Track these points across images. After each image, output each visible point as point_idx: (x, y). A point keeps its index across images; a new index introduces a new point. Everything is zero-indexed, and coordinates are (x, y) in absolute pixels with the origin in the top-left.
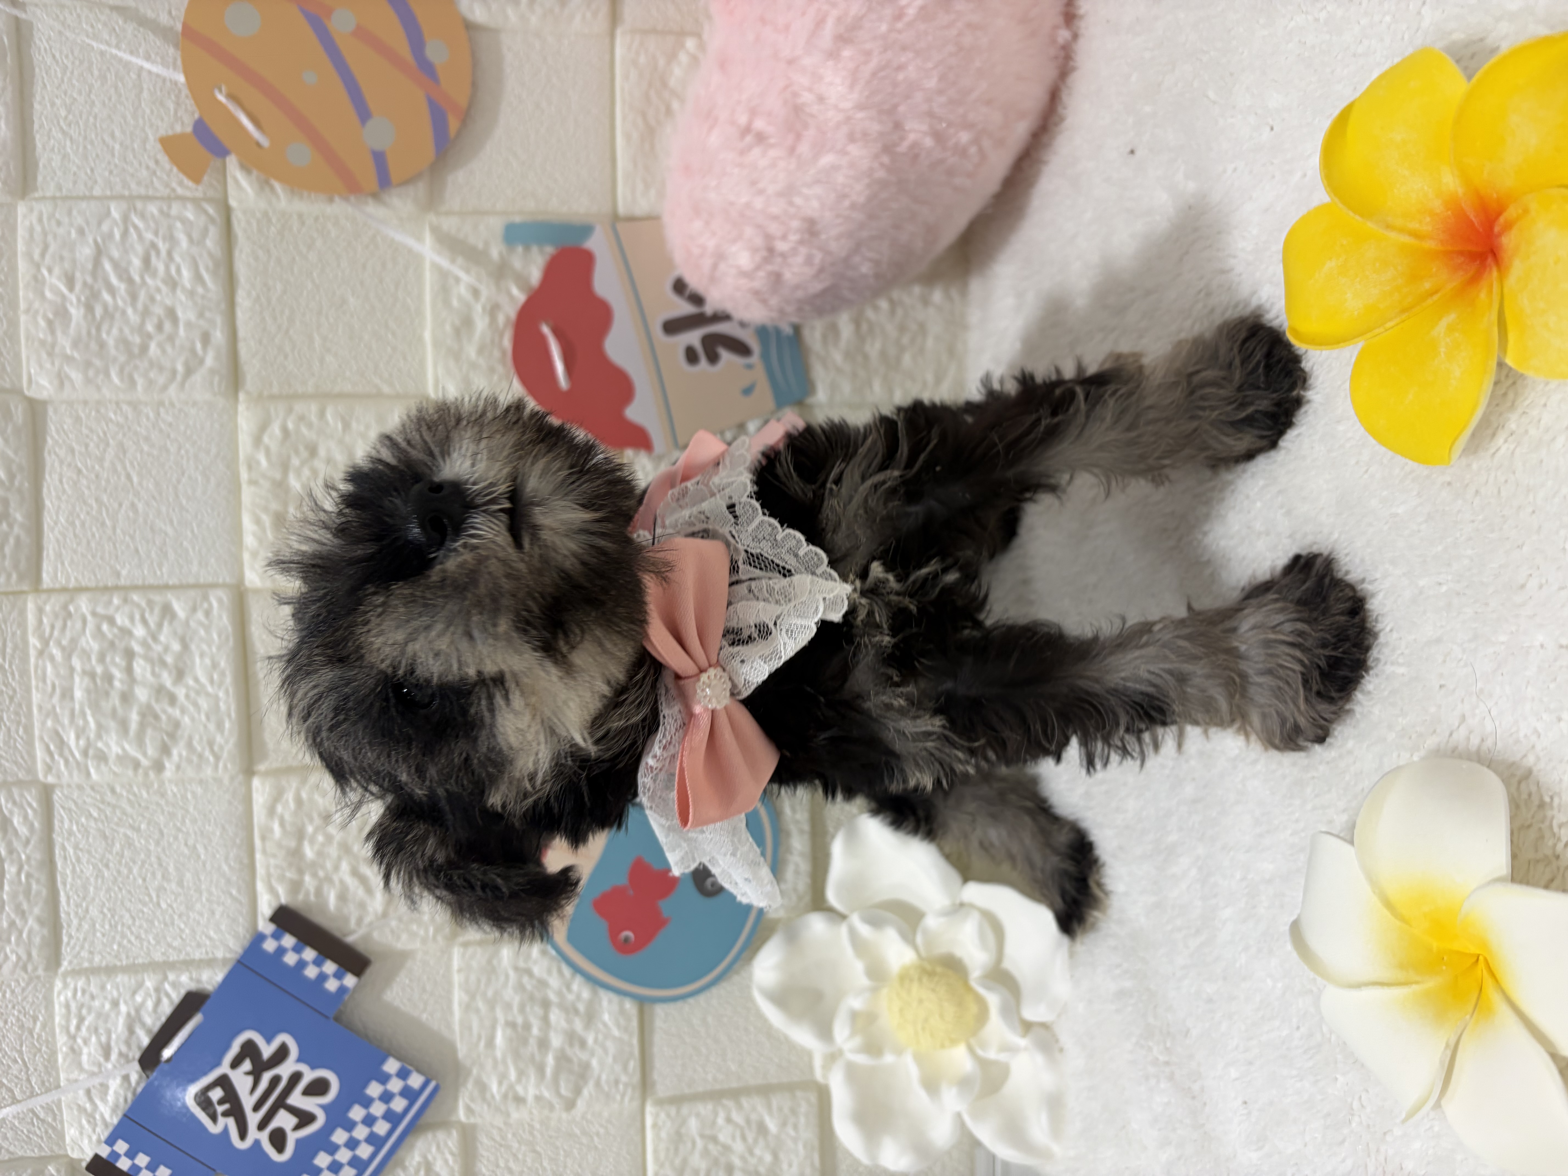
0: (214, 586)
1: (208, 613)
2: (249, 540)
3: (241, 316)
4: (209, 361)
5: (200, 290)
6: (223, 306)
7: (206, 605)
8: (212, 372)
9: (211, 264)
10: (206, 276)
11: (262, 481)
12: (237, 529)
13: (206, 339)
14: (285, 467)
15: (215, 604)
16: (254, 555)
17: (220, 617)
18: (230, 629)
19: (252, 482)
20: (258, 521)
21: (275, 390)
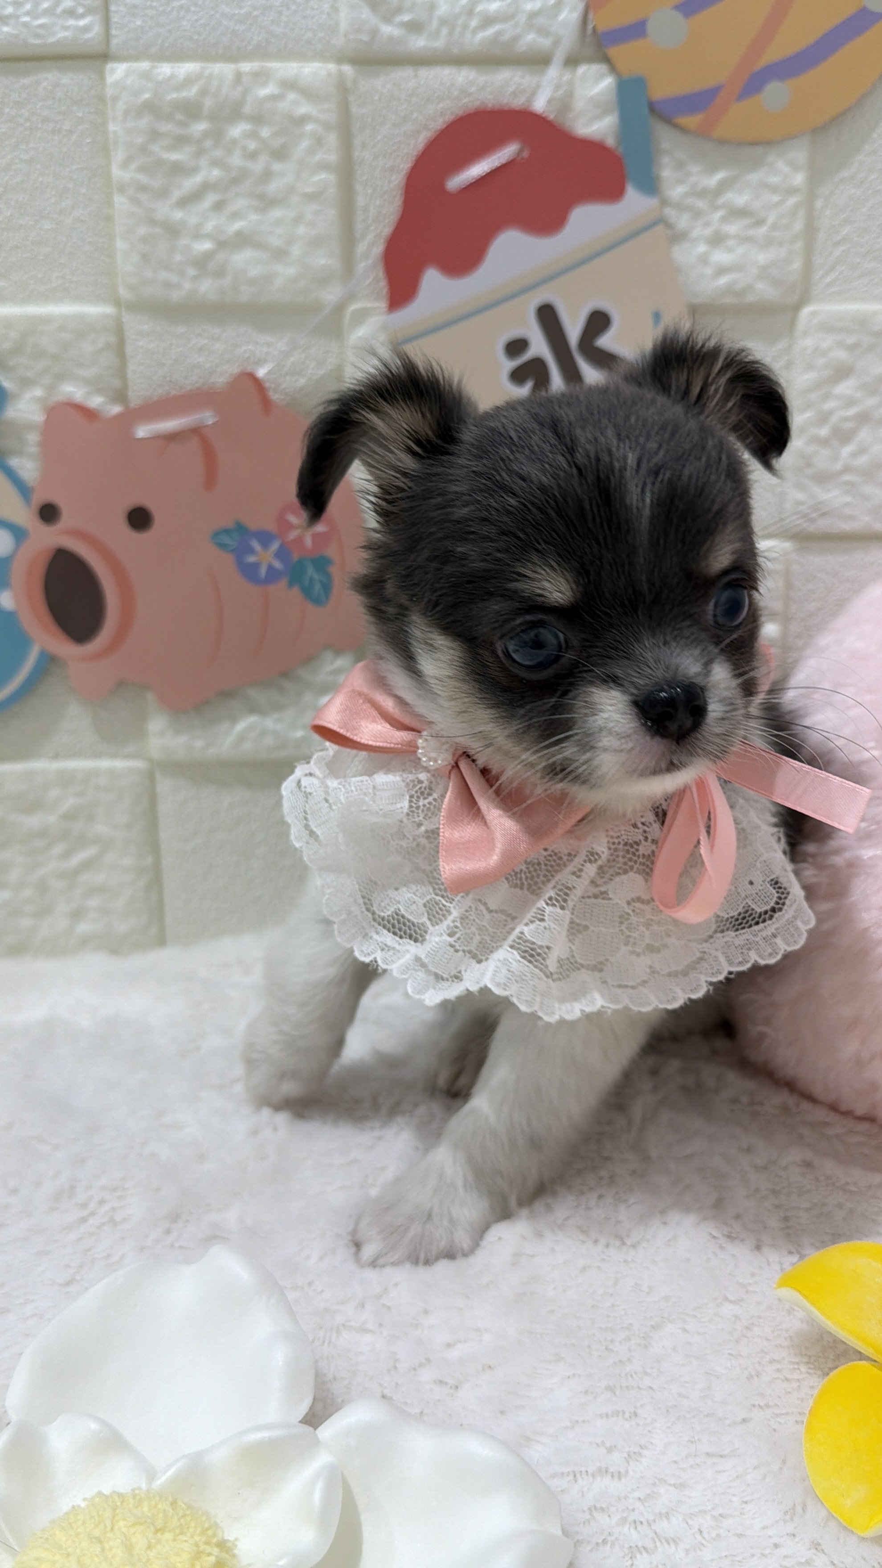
0: (107, 22)
1: (70, 13)
2: (165, 69)
3: (446, 73)
4: (387, 30)
5: (474, 23)
6: (455, 51)
7: (81, 10)
8: (375, 32)
9: (506, 37)
10: (490, 31)
11: (239, 89)
12: (178, 56)
13: (415, 27)
14: (258, 119)
15: (82, 23)
16: (146, 75)
17: (66, 28)
18: (51, 40)
19: (238, 76)
20: (189, 81)
21: (355, 110)
